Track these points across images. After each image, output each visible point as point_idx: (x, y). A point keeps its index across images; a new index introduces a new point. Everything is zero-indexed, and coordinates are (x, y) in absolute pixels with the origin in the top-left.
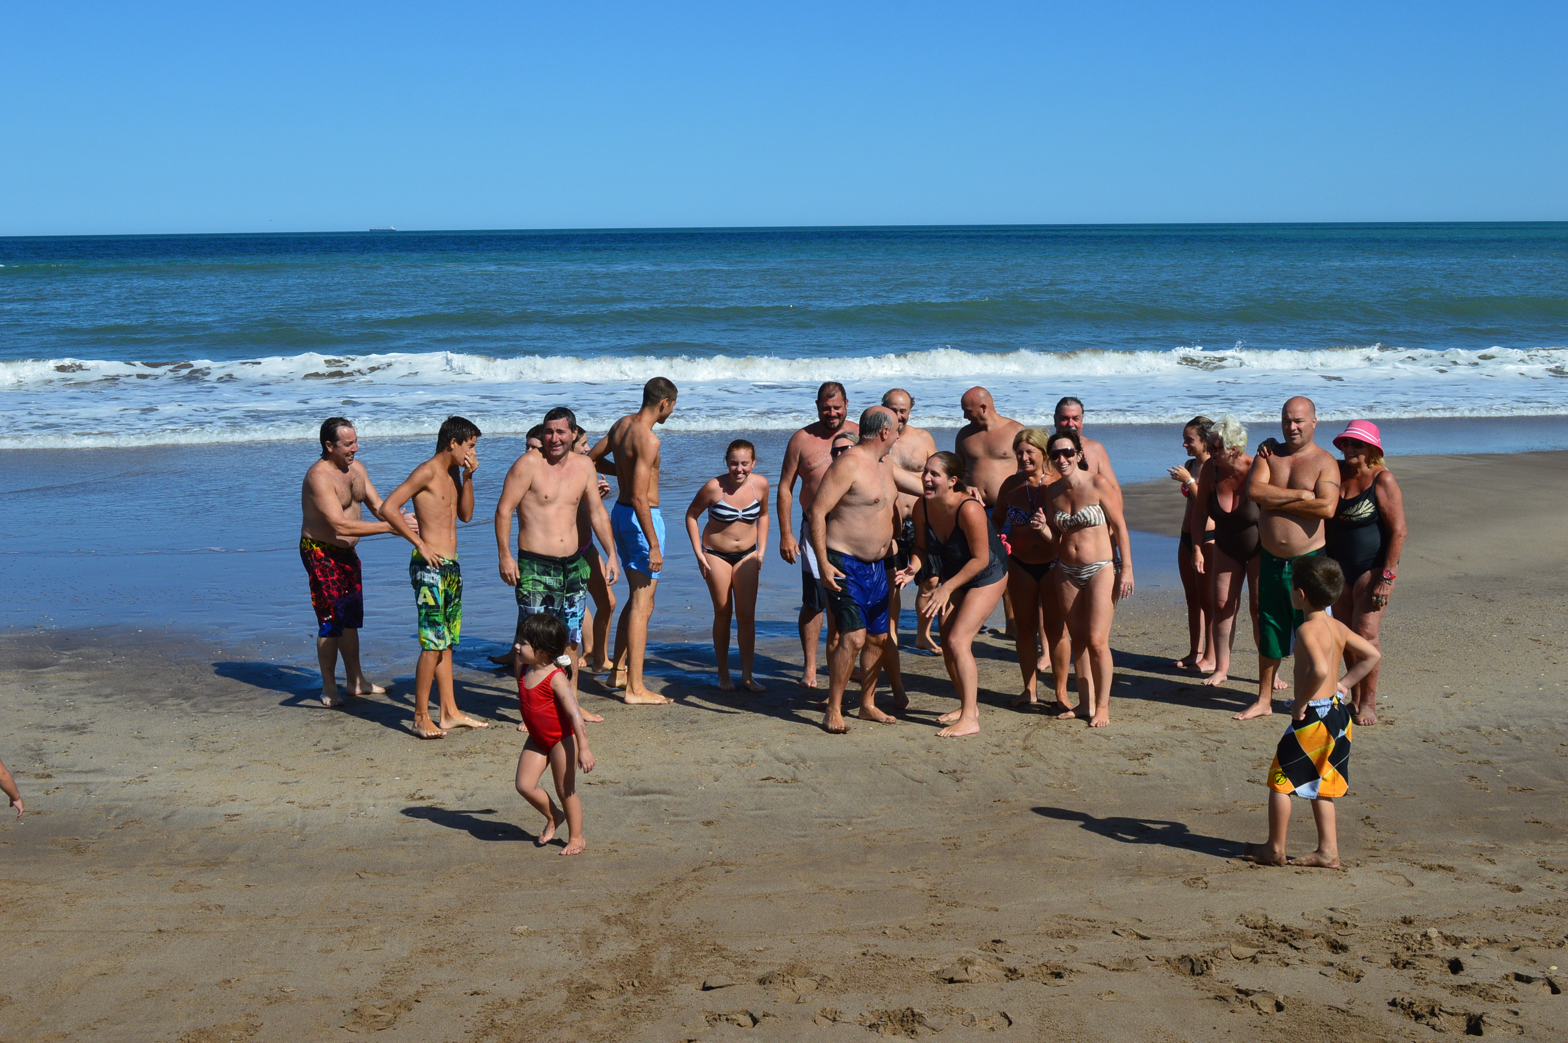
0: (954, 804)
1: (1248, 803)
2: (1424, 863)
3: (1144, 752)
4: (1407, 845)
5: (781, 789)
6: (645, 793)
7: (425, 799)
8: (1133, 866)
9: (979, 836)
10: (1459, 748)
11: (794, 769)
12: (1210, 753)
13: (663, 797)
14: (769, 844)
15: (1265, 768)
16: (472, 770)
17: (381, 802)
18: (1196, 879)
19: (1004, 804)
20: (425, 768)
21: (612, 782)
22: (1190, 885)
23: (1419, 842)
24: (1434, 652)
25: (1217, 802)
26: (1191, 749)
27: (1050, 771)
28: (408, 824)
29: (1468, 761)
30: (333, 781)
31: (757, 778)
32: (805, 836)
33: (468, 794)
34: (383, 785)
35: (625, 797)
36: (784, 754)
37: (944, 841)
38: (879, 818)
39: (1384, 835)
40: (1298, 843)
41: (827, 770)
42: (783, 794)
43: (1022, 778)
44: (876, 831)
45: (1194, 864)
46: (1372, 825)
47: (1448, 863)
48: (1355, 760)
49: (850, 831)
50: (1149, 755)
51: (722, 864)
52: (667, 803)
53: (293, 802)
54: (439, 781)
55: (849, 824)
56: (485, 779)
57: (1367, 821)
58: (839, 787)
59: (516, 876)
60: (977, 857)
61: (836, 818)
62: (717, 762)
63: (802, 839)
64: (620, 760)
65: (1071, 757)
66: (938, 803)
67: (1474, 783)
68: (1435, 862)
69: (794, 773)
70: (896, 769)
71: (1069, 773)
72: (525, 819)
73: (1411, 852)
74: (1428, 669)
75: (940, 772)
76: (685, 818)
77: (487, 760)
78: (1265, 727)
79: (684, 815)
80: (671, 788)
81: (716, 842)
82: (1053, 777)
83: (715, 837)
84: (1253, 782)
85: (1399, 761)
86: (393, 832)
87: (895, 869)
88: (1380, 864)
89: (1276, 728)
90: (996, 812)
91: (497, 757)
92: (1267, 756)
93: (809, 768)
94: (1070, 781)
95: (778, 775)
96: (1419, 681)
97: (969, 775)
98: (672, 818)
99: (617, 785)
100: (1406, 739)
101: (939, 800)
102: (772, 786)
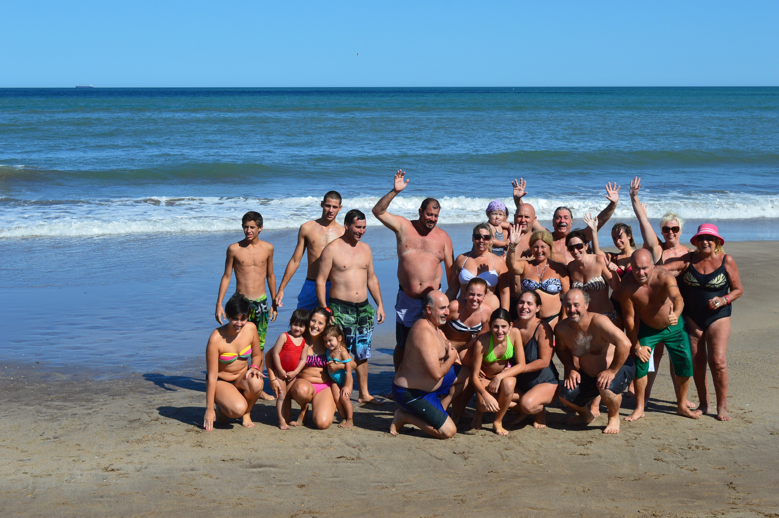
0: (462, 474)
1: (654, 474)
2: (766, 513)
3: (588, 440)
4: (756, 501)
5: (349, 464)
6: (261, 466)
7: (115, 471)
8: (578, 514)
9: (478, 494)
11: (359, 451)
12: (630, 441)
13: (272, 469)
14: (341, 499)
15: (666, 451)
16: (146, 451)
17: (86, 472)
19: (495, 474)
20: (115, 450)
21: (239, 460)
23: (764, 499)
25: (634, 473)
26: (618, 438)
27: (526, 453)
28: (104, 487)
30: (54, 459)
31: (334, 457)
32: (365, 495)
33: (144, 467)
34: (86, 461)
35: (247, 469)
36: (352, 441)
37: (455, 498)
38: (413, 483)
39: (741, 495)
40: (686, 499)
41: (380, 452)
42: (351, 468)
43: (507, 457)
44: (411, 491)
45: (617, 513)
46: (734, 488)
48: (725, 446)
49: (394, 491)
50: (591, 442)
51: (310, 512)
52: (275, 473)
53: (27, 473)
54: (124, 459)
55: (394, 486)
56: (155, 457)
57: (730, 486)
58: (388, 463)
60: (476, 508)
61: (385, 482)
62: (308, 446)
63: (363, 496)
64: (244, 445)
65: (539, 443)
66: (452, 473)
68: (773, 512)
69: (359, 454)
70: (425, 451)
71: (538, 454)
72: (181, 484)
73: (759, 505)
74: (777, 386)
75: (454, 453)
76: (286, 483)
77: (156, 445)
78: (667, 424)
79: (286, 481)
80: (278, 463)
81: (307, 498)
82: (528, 456)
83: (306, 495)
84: (658, 460)
86: (94, 492)
87: (422, 516)
88: (738, 513)
89: (674, 425)
90: (490, 479)
91: (163, 443)
92: (668, 443)
93: (368, 451)
94: (539, 459)
95: (348, 455)
96: (770, 395)
97: (473, 455)
98: (278, 483)
99: (242, 461)
100: (759, 432)
101: (452, 471)
102: (344, 462)
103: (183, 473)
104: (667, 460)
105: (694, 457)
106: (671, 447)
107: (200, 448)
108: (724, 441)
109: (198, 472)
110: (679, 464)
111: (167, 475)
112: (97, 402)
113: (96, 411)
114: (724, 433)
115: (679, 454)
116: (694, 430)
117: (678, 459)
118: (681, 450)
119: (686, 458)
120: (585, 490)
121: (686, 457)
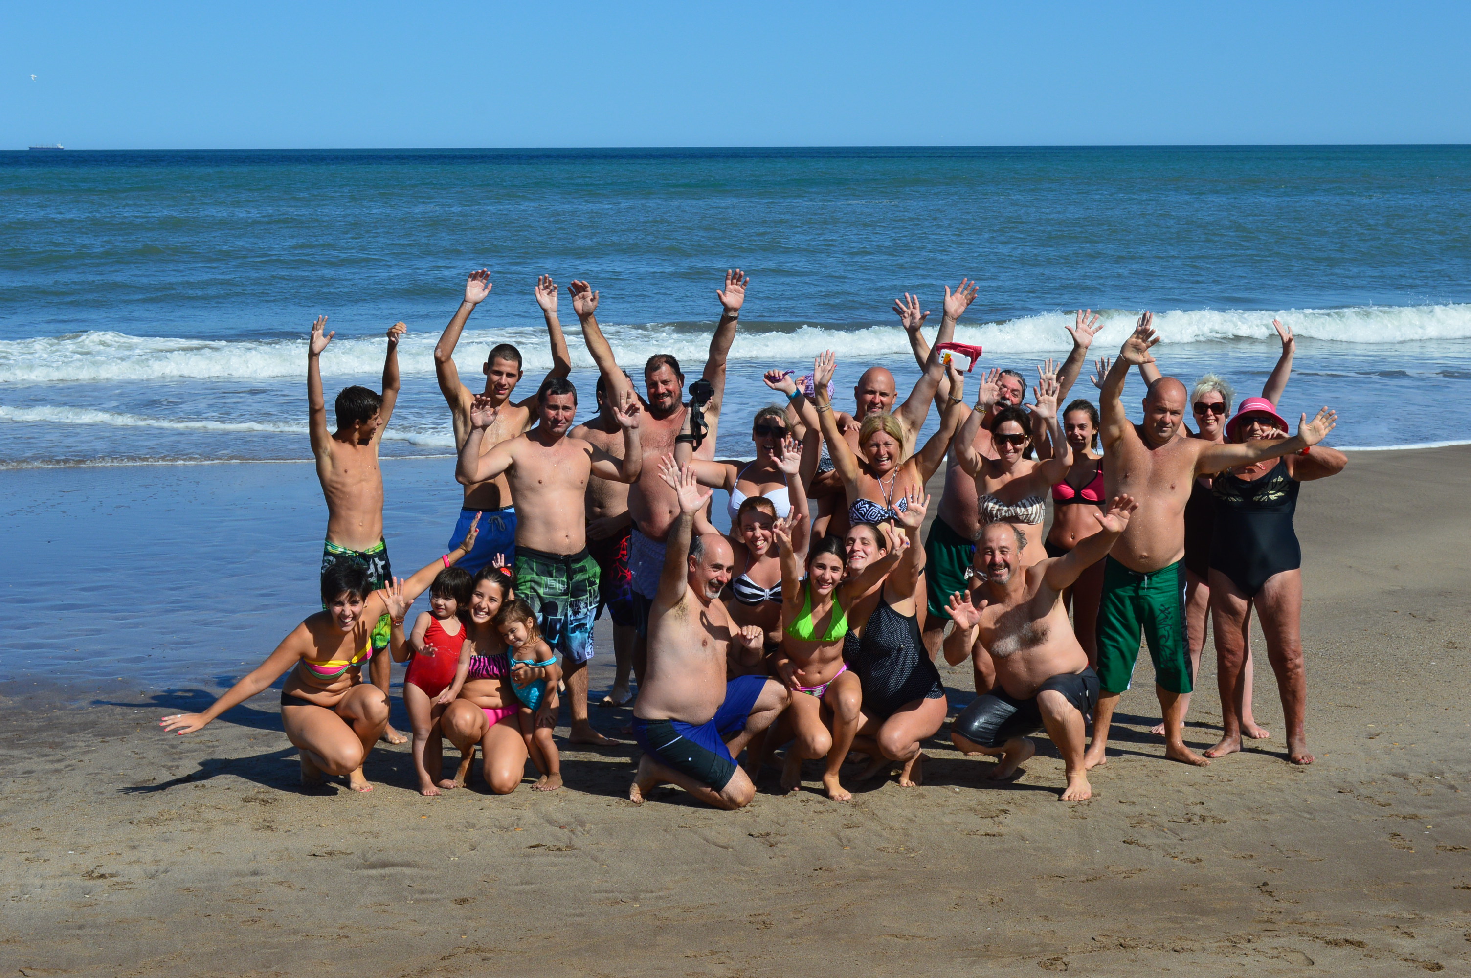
0: (765, 874)
1: (1122, 868)
2: (1329, 938)
3: (1000, 808)
4: (1310, 916)
5: (553, 858)
6: (384, 865)
7: (106, 878)
8: (980, 945)
9: (795, 912)
10: (1381, 800)
11: (570, 834)
12: (1080, 808)
13: (407, 871)
14: (537, 925)
15: (1145, 826)
16: (166, 840)
17: (50, 882)
18: (1055, 959)
19: (827, 873)
20: (107, 839)
21: (342, 853)
22: (1047, 968)
23: (1325, 913)
24: (1359, 683)
25: (1086, 867)
27: (884, 833)
28: (85, 909)
29: (1391, 815)
31: (523, 846)
32: (581, 915)
33: (161, 870)
34: (52, 860)
35: (359, 871)
36: (557, 816)
37: (751, 919)
38: (673, 892)
39: (1284, 905)
40: (1180, 915)
41: (611, 835)
42: (555, 865)
43: (849, 841)
44: (669, 908)
45: (1053, 942)
46: (1270, 893)
47: (1357, 938)
48: (1255, 816)
49: (637, 908)
50: (1005, 811)
51: (478, 950)
52: (412, 878)
54: (124, 855)
55: (636, 899)
56: (183, 851)
57: (1264, 888)
58: (626, 855)
59: (222, 969)
60: (791, 936)
61: (620, 892)
62: (474, 826)
63: (577, 919)
64: (353, 825)
65: (910, 816)
66: (746, 872)
67: (1396, 841)
68: (1341, 937)
69: (570, 839)
70: (696, 833)
71: (907, 835)
72: (233, 900)
73: (1315, 924)
74: (1351, 704)
75: (750, 835)
76: (433, 896)
77: (185, 828)
78: (1148, 776)
79: (432, 892)
80: (417, 859)
81: (471, 924)
82: (888, 839)
83: (471, 918)
84: (1130, 843)
85: (1308, 816)
86: (66, 918)
87: (690, 953)
88: (1276, 939)
89: (1161, 777)
90: (817, 882)
91: (198, 824)
92: (1149, 811)
93: (588, 833)
94: (908, 844)
95: (549, 842)
96: (1338, 719)
97: (785, 838)
98: (417, 896)
99: (349, 857)
100: (1318, 789)
101: (746, 869)
102: (542, 855)
103: (237, 879)
104: (1148, 842)
105: (1196, 837)
106: (1154, 819)
107: (269, 832)
108: (1253, 805)
109: (265, 878)
110: (1169, 850)
111: (206, 884)
112: (73, 747)
113: (69, 766)
114: (1253, 791)
115: (1171, 830)
116: (1197, 787)
117: (1168, 841)
118: (1172, 825)
119: (1181, 840)
120: (995, 901)
121: (1183, 836)
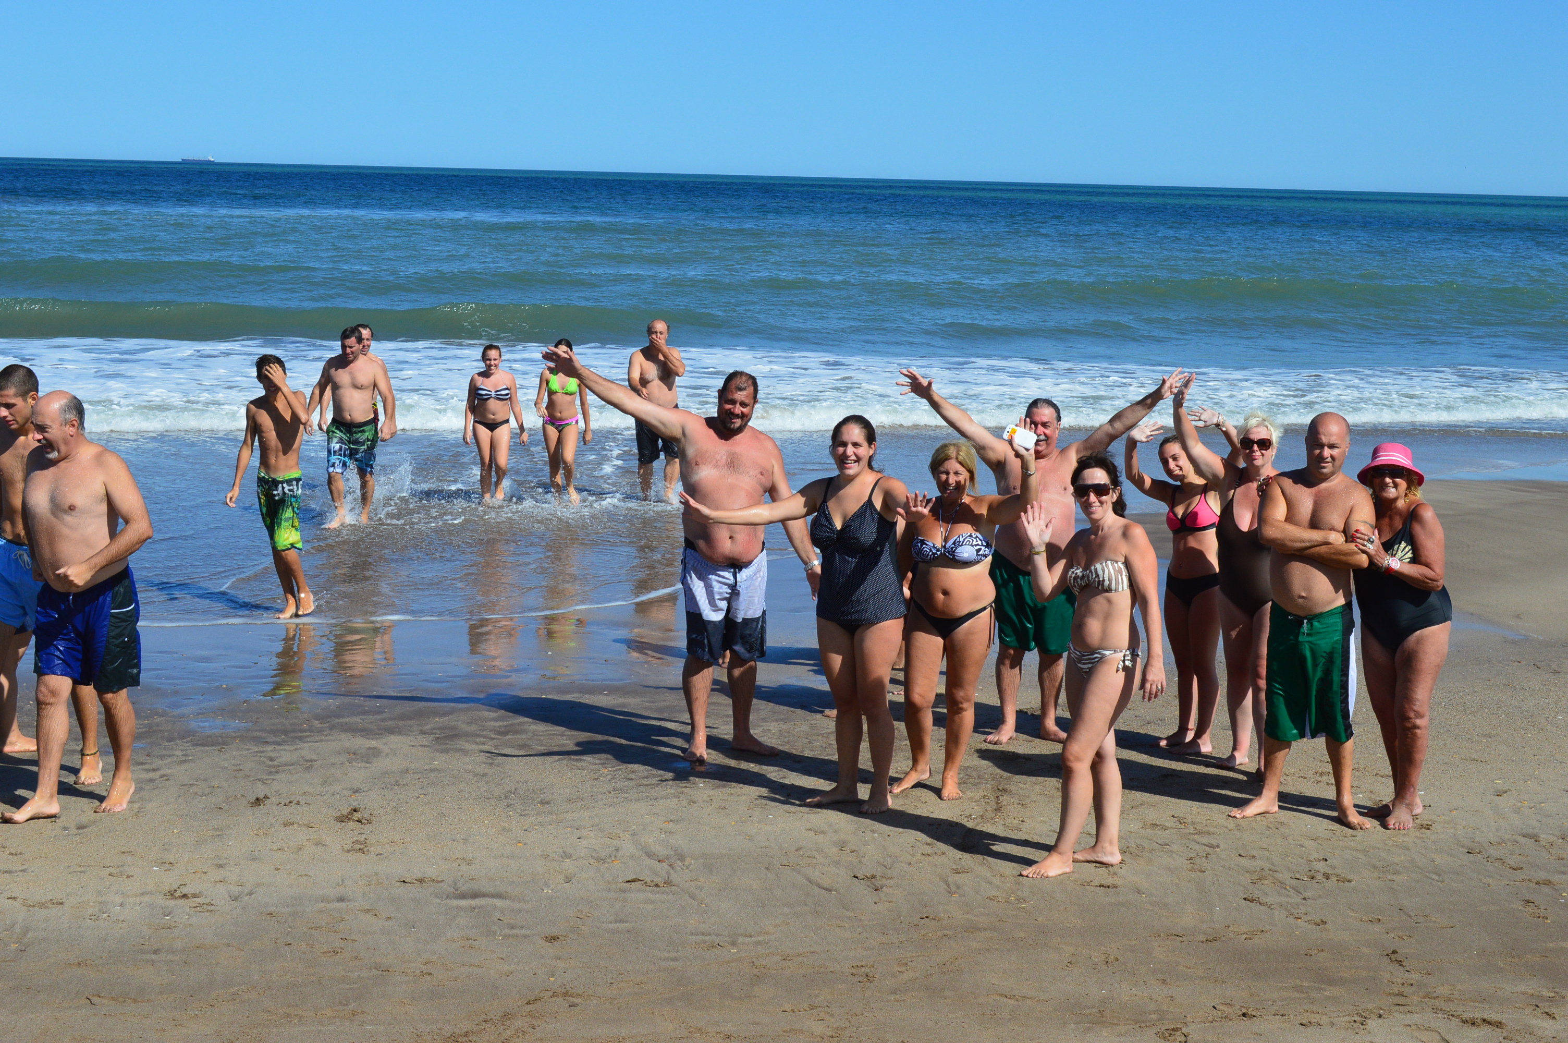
0: (869, 921)
1: (1244, 929)
2: (1465, 1016)
4: (1443, 990)
5: (650, 894)
6: (475, 895)
7: (188, 898)
8: (1094, 1010)
9: (899, 964)
10: (1512, 863)
11: (669, 868)
12: (1198, 861)
13: (498, 902)
14: (629, 969)
15: (1267, 882)
16: (254, 859)
17: (131, 900)
18: (1173, 1030)
19: (934, 922)
21: (434, 881)
22: (1165, 1038)
23: (1459, 987)
24: (1484, 736)
25: (1205, 926)
26: (1174, 855)
27: (994, 880)
28: (163, 931)
29: (1524, 880)
30: (72, 870)
31: (620, 879)
32: (675, 959)
33: (246, 892)
34: (135, 877)
35: (448, 901)
36: (656, 850)
38: (772, 937)
39: (1415, 977)
40: (1306, 984)
41: (711, 871)
42: (652, 902)
43: (958, 888)
44: (767, 955)
45: (1171, 1009)
46: (1400, 963)
47: (1494, 1017)
48: (1381, 875)
49: (734, 954)
52: (502, 911)
53: (15, 898)
54: (209, 874)
55: (734, 944)
56: (270, 872)
57: (1393, 956)
58: (725, 894)
59: (297, 1006)
60: (894, 992)
61: (718, 935)
62: (570, 856)
63: (671, 963)
64: (447, 851)
66: (849, 918)
67: (1530, 909)
68: (1478, 1015)
69: (669, 874)
70: (799, 872)
71: (1017, 883)
72: (316, 928)
73: (1449, 1000)
74: (1477, 758)
75: (855, 877)
76: (523, 932)
77: (274, 848)
78: (1269, 829)
79: (522, 927)
80: (509, 890)
81: (561, 964)
82: (998, 890)
83: (560, 958)
84: (1251, 901)
85: (1437, 878)
86: (142, 941)
87: (788, 1007)
88: (1409, 1015)
89: (1282, 830)
90: (923, 932)
92: (1270, 867)
93: (687, 868)
94: (1019, 893)
95: (647, 876)
96: (1463, 773)
97: (892, 882)
98: (507, 931)
99: (440, 884)
100: (1446, 848)
101: (850, 914)
102: (639, 891)
103: (322, 905)
104: (1269, 900)
105: (1320, 896)
106: (1276, 875)
107: (360, 855)
108: (1379, 864)
109: (351, 905)
110: (1292, 911)
111: (290, 909)
112: (170, 756)
113: (164, 776)
114: (1378, 848)
115: (1293, 888)
116: (1319, 841)
117: (1290, 900)
118: (1294, 882)
119: (1305, 899)
120: (1110, 960)
121: (1306, 895)
